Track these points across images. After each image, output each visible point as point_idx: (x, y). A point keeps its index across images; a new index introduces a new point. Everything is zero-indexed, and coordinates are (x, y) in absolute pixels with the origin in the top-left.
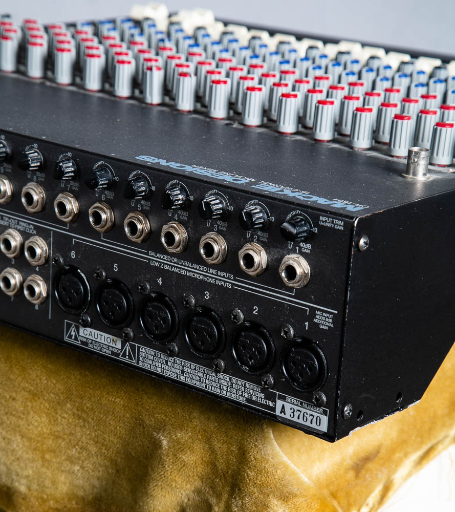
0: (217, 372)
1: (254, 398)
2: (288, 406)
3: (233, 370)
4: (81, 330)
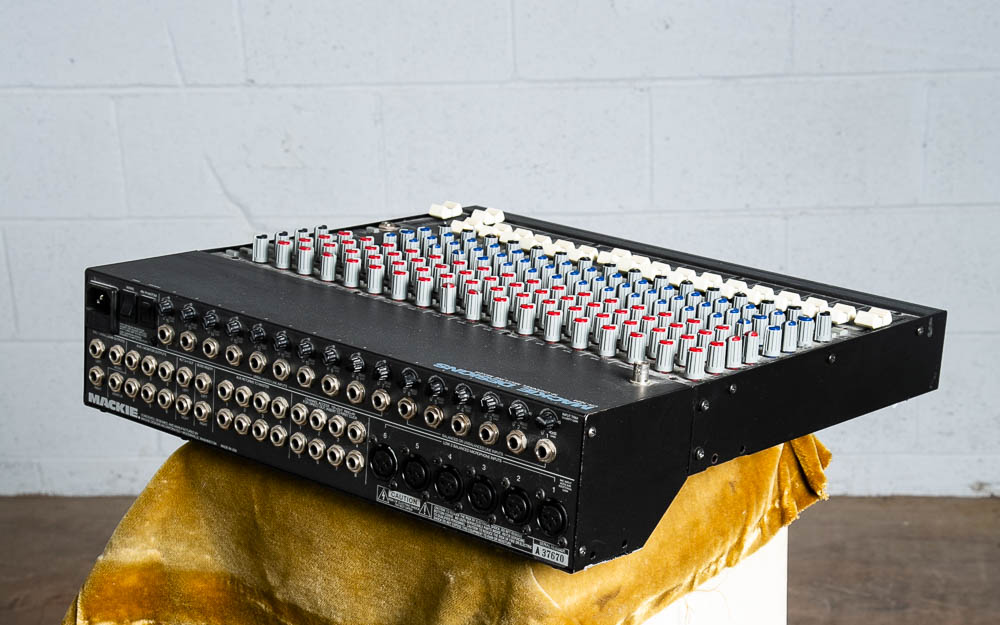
0: (491, 524)
1: (517, 543)
2: (541, 548)
3: (503, 522)
4: (390, 493)
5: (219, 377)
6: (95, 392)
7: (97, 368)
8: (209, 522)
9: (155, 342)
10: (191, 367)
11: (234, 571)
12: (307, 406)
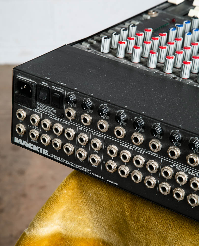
5: (107, 143)
6: (19, 137)
7: (21, 125)
8: (91, 213)
9: (62, 116)
10: (88, 134)
11: (106, 239)
12: (173, 169)
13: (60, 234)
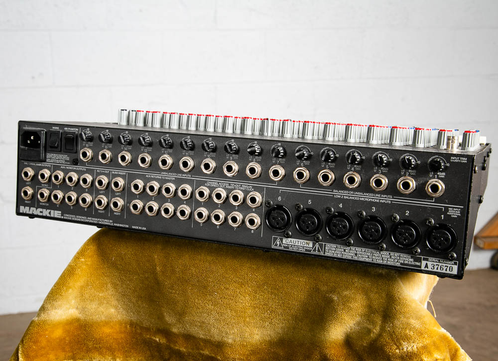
1: (407, 262)
2: (429, 264)
3: (393, 248)
4: (284, 241)
6: (25, 205)
7: (28, 187)
8: (115, 286)
9: (76, 162)
10: (107, 175)
11: (134, 318)
12: (209, 187)
13: (78, 320)
